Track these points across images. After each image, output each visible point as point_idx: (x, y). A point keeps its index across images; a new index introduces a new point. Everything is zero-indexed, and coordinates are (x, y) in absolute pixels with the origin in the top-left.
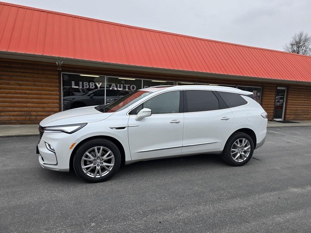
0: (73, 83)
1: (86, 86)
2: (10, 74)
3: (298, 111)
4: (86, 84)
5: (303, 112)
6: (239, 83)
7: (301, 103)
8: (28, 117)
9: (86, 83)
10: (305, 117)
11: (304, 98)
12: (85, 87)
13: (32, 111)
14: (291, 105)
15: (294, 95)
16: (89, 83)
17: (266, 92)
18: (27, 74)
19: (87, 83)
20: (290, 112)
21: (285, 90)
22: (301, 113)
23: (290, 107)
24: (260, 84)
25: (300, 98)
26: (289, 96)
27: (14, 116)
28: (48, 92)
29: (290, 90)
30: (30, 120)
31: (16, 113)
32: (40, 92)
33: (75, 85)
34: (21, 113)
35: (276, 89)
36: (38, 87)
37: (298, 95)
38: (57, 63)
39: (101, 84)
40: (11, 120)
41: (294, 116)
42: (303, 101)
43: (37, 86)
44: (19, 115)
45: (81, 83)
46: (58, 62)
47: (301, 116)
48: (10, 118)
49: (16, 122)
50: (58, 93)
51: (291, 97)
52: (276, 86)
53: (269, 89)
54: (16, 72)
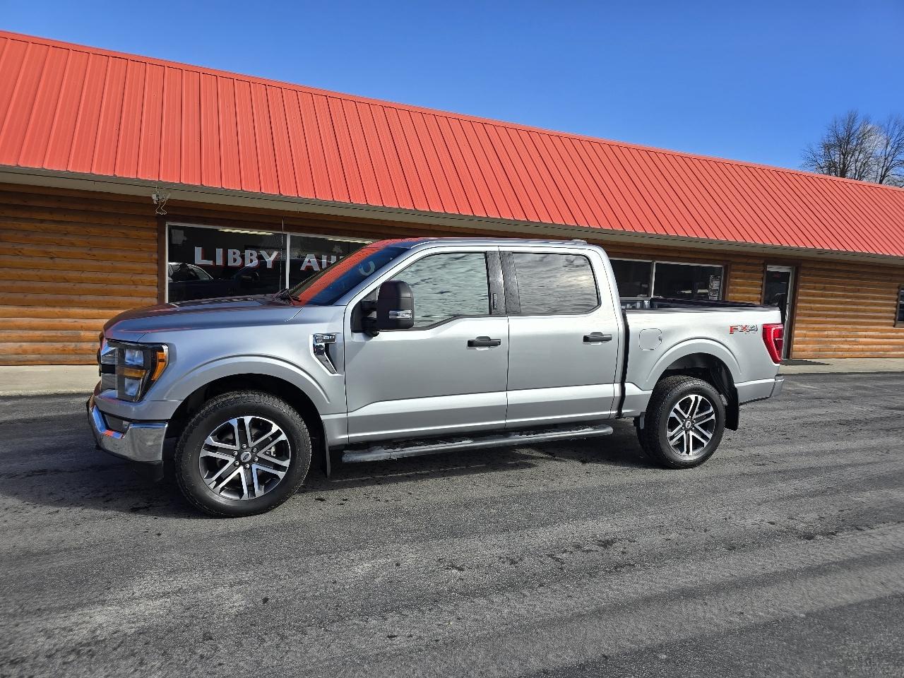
0: (198, 251)
1: (235, 260)
2: (24, 225)
3: (826, 333)
4: (234, 253)
5: (840, 337)
6: (661, 254)
7: (836, 310)
8: (72, 345)
9: (235, 250)
10: (848, 350)
11: (843, 296)
12: (231, 263)
13: (82, 328)
14: (805, 315)
15: (815, 288)
16: (242, 252)
17: (736, 278)
18: (70, 228)
19: (238, 252)
20: (805, 336)
21: (788, 274)
22: (837, 337)
23: (803, 322)
24: (718, 258)
25: (832, 296)
26: (800, 290)
27: (31, 341)
28: (128, 277)
29: (803, 274)
30: (78, 352)
31: (38, 333)
32: (104, 275)
33: (204, 258)
34: (52, 333)
35: (763, 271)
36: (100, 263)
37: (824, 289)
38: (154, 197)
39: (275, 254)
40: (25, 352)
41: (817, 347)
42: (841, 303)
43: (98, 260)
44: (47, 339)
45: (219, 252)
46: (157, 196)
47: (834, 346)
48: (20, 346)
49: (39, 360)
50: (156, 278)
51: (807, 295)
52: (762, 262)
53: (744, 271)
54: (42, 221)
